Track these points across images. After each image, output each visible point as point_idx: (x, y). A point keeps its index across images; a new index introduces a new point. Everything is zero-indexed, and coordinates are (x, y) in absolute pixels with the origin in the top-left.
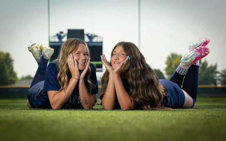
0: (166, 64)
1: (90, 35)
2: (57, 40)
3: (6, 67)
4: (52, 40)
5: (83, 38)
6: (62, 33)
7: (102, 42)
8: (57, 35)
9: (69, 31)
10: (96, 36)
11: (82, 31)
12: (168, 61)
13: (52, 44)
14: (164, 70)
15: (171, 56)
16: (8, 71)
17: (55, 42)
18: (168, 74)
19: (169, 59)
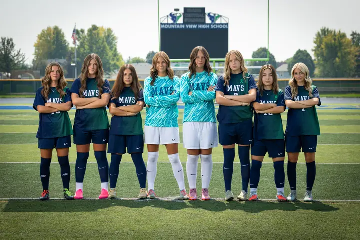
0: (315, 43)
1: (212, 15)
2: (171, 22)
3: (108, 48)
4: (166, 22)
5: (204, 18)
6: (177, 10)
7: (227, 24)
8: (171, 15)
9: (186, 9)
10: (220, 16)
11: (203, 9)
12: (317, 39)
13: (163, 27)
14: (313, 51)
15: (321, 33)
16: (111, 54)
17: (168, 24)
18: (317, 55)
19: (319, 35)
